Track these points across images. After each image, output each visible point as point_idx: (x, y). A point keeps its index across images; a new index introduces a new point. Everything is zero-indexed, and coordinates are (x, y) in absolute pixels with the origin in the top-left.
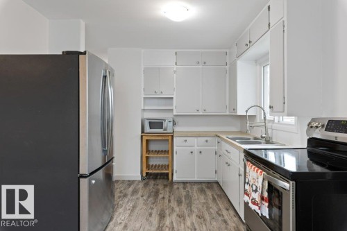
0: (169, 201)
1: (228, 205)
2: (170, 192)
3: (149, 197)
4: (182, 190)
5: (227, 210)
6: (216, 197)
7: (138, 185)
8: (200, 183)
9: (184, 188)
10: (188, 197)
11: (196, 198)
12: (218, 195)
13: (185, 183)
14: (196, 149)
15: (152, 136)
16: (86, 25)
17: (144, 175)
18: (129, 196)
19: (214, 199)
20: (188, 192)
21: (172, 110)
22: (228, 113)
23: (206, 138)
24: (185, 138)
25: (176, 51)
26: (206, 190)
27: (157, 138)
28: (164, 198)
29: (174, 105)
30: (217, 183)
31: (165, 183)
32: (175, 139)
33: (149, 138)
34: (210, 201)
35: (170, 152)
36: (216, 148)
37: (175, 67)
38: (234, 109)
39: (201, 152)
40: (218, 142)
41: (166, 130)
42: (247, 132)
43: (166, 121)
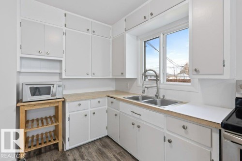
6: (118, 157)
12: (119, 154)
13: (78, 148)
14: (89, 111)
15: (35, 105)
21: (61, 73)
22: (111, 77)
24: (79, 103)
25: (65, 12)
26: (104, 150)
29: (64, 68)
32: (67, 105)
35: (61, 118)
36: (106, 107)
37: (65, 28)
38: (122, 74)
39: (94, 113)
40: (112, 103)
41: (55, 95)
42: (143, 92)
43: (55, 85)
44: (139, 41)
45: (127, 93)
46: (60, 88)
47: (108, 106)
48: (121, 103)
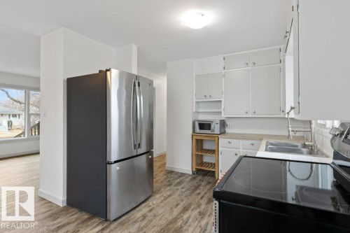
0: (202, 197)
2: (208, 190)
3: (188, 190)
7: (186, 178)
14: (241, 151)
16: (138, 48)
17: (194, 170)
18: (172, 186)
21: (221, 112)
22: (281, 116)
23: (252, 142)
24: (231, 140)
25: (224, 56)
28: (199, 194)
29: (223, 107)
31: (210, 180)
32: (220, 141)
33: (197, 138)
35: (216, 151)
37: (223, 71)
41: (213, 131)
42: (289, 136)
46: (217, 126)
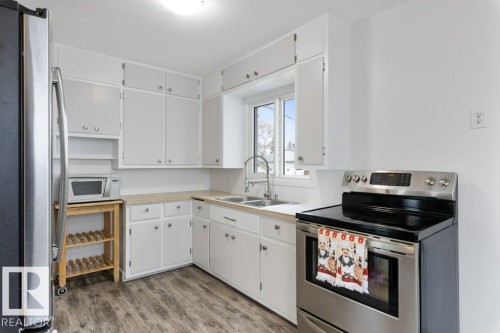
0: (143, 317)
1: (231, 293)
2: (132, 302)
3: (97, 322)
4: (150, 292)
5: (235, 300)
6: (206, 286)
8: (169, 272)
9: (151, 287)
10: (167, 299)
11: (181, 296)
12: (207, 284)
13: (145, 279)
14: (162, 221)
15: (79, 209)
17: (63, 283)
19: (207, 291)
20: (162, 291)
21: (117, 160)
22: (200, 166)
23: (178, 204)
25: (124, 61)
26: (186, 280)
27: (91, 211)
28: (128, 315)
29: (120, 151)
30: (193, 266)
31: (111, 288)
32: (127, 210)
34: (205, 295)
36: (191, 216)
37: (122, 88)
38: (217, 161)
39: (170, 225)
40: (199, 208)
41: (108, 195)
42: (246, 190)
43: (109, 180)
44: (247, 107)
45: (228, 193)
46: (116, 185)
47: (194, 214)
48: (213, 208)
